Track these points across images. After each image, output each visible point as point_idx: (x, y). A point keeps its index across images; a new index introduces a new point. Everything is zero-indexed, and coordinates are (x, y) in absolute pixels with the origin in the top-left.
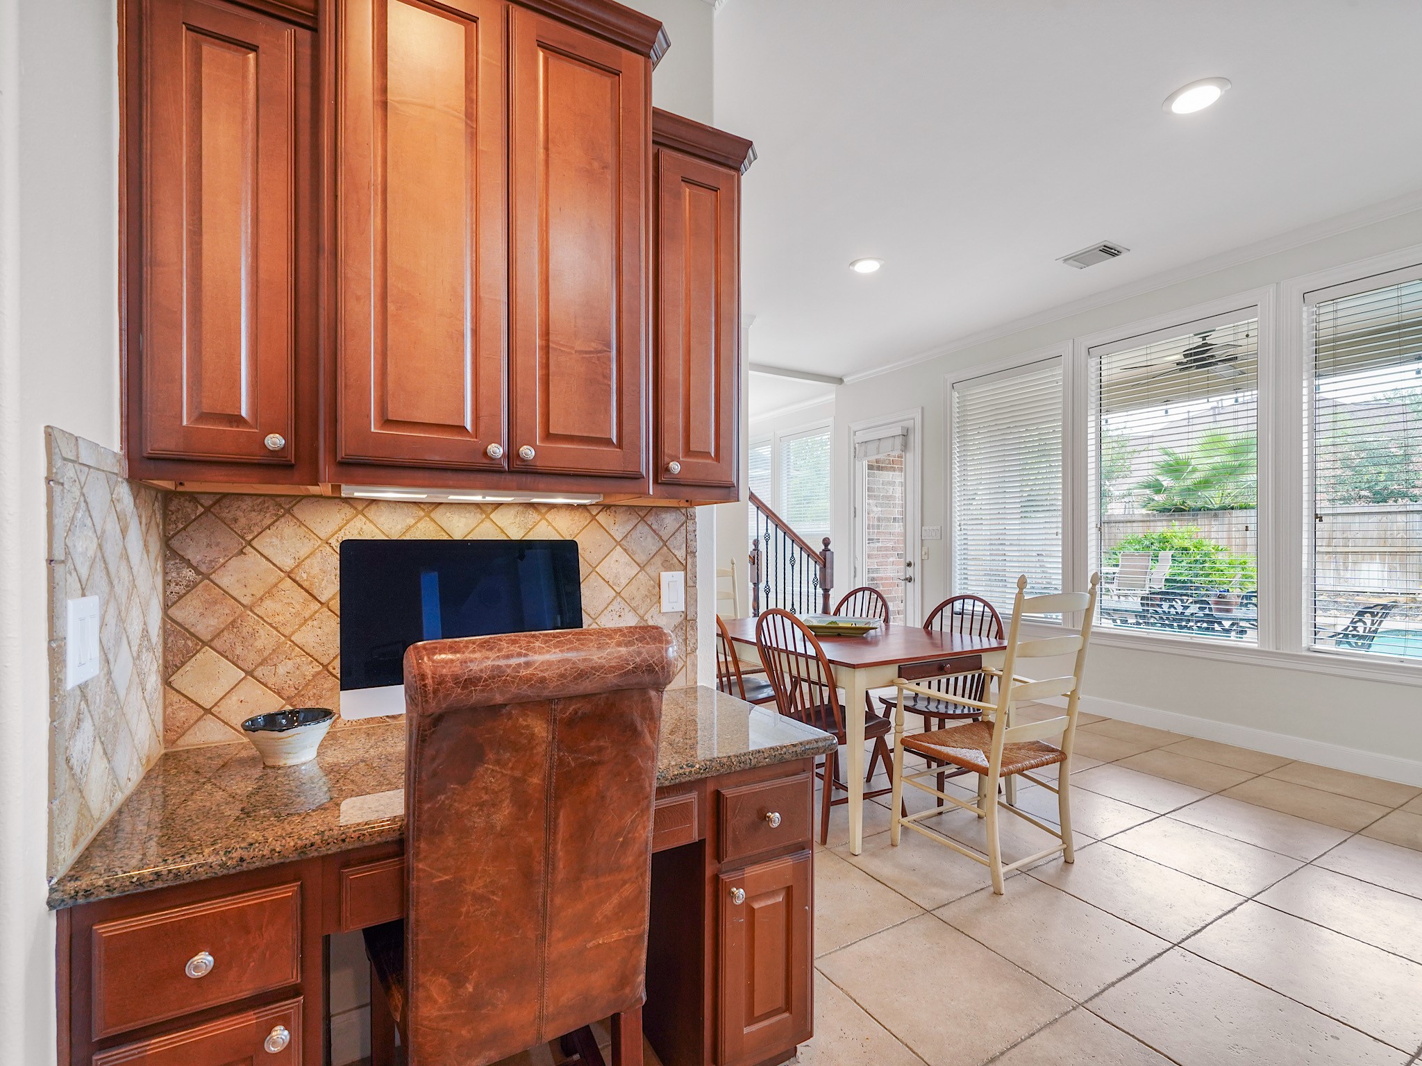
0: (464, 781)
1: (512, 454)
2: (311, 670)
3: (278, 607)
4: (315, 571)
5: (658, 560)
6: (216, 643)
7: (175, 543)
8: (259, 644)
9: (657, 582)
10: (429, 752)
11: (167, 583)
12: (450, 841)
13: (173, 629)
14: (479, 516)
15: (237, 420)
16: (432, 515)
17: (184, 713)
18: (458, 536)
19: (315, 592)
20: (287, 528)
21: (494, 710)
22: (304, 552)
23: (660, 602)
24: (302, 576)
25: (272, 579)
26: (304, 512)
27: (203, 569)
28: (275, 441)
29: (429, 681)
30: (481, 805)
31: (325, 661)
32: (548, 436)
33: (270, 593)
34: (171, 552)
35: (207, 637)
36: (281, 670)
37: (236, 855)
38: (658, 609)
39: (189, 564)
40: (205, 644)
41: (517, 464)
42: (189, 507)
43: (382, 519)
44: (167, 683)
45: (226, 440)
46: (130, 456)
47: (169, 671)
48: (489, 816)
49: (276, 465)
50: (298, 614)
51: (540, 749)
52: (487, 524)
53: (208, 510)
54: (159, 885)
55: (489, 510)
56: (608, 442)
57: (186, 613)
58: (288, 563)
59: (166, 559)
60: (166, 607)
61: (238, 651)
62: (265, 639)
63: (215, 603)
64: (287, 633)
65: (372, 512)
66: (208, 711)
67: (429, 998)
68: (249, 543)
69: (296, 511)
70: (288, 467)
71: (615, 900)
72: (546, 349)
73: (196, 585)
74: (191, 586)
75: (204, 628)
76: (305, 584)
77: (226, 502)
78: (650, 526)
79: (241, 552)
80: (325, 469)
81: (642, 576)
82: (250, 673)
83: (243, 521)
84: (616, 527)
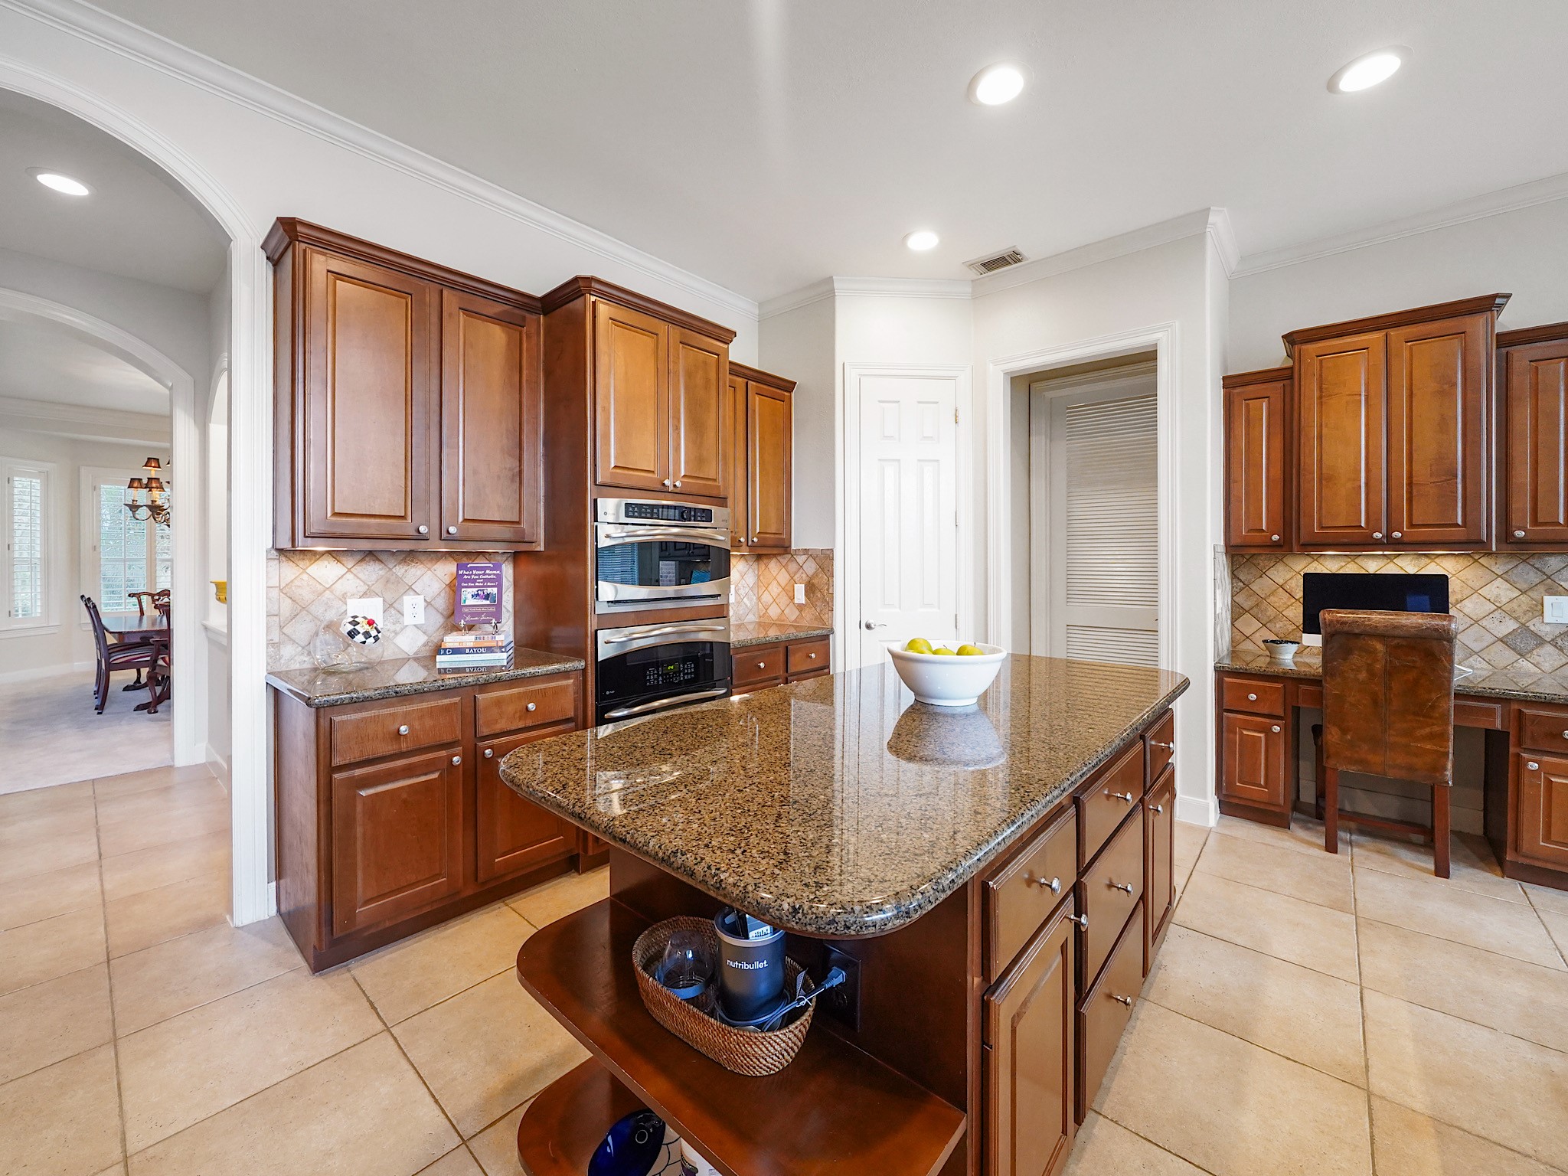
0: (1345, 659)
1: (1388, 536)
2: (1291, 627)
3: (1276, 599)
4: (1293, 585)
5: (1541, 588)
6: (1251, 612)
7: (1235, 573)
8: (1268, 614)
9: (1541, 602)
10: (1329, 646)
11: (1233, 587)
12: (1339, 680)
13: (1235, 606)
14: (1385, 561)
15: (1262, 531)
16: (1356, 561)
17: (1239, 637)
18: (1371, 571)
19: (1293, 594)
20: (1280, 567)
21: (1357, 636)
22: (1288, 577)
23: (1543, 616)
24: (1287, 587)
25: (1274, 588)
26: (1289, 560)
27: (1246, 583)
28: (1276, 537)
29: (1327, 621)
30: (1352, 670)
31: (1298, 625)
32: (1411, 525)
33: (1273, 593)
34: (1234, 576)
35: (1247, 609)
36: (1278, 626)
37: (1263, 669)
38: (1541, 620)
39: (1241, 581)
40: (1246, 612)
41: (1391, 541)
42: (1241, 559)
43: (1327, 563)
44: (1233, 624)
45: (1257, 538)
46: (1226, 546)
47: (1234, 620)
48: (1356, 675)
49: (1276, 545)
50: (1285, 603)
51: (1381, 655)
52: (1392, 564)
53: (1248, 560)
54: (1241, 671)
55: (1393, 558)
56: (1457, 525)
57: (1239, 599)
58: (1281, 582)
59: (1232, 579)
60: (1232, 596)
61: (1260, 616)
62: (1271, 612)
63: (1251, 596)
64: (1280, 610)
65: (1321, 560)
66: (1248, 638)
67: (1331, 733)
68: (1264, 573)
69: (1284, 560)
70: (1281, 546)
71: (1428, 730)
72: (1410, 484)
73: (1243, 588)
74: (1241, 589)
75: (1246, 606)
76: (1288, 591)
77: (1255, 557)
78: (1533, 566)
79: (1261, 577)
80: (1295, 547)
81: (1523, 598)
82: (1264, 625)
83: (1261, 564)
84: (1497, 566)
